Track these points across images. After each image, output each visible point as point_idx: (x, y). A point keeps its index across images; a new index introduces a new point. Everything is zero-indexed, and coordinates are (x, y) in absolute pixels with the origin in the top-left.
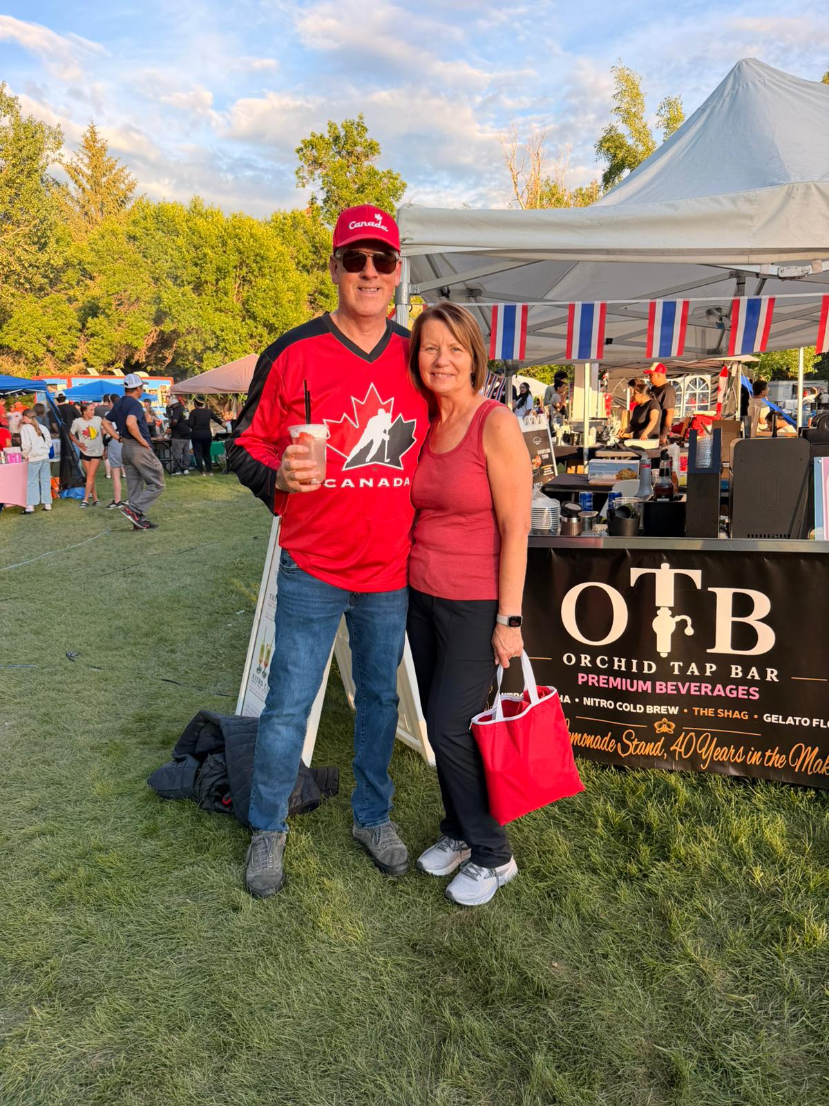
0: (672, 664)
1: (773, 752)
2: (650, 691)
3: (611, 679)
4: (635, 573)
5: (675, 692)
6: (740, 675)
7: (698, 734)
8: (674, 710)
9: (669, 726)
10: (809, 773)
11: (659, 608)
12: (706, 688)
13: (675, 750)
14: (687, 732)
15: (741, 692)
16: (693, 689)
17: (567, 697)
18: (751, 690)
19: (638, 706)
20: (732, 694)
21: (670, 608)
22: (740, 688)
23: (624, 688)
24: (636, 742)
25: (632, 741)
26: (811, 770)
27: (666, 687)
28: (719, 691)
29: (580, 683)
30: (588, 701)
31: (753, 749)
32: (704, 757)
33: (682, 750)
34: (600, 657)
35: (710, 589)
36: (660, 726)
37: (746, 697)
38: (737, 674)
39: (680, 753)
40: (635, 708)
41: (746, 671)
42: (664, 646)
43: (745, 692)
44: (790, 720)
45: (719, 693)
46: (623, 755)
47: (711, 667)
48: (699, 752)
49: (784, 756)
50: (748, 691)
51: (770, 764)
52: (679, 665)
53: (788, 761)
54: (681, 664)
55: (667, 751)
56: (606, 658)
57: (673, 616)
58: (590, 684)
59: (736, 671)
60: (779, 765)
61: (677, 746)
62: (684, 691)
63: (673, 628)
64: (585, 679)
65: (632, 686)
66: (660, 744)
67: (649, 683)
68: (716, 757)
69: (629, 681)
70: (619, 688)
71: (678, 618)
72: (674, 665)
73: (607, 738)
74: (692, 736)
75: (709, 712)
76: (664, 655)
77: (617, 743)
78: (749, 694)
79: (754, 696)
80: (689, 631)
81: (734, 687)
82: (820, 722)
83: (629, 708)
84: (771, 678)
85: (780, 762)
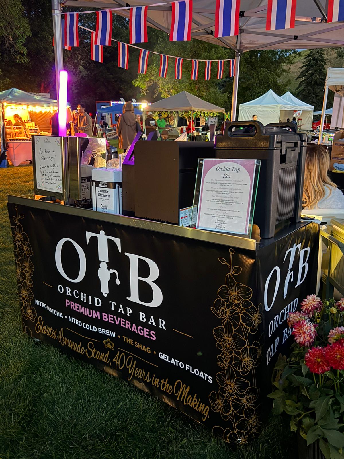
0: (110, 302)
1: (165, 381)
2: (99, 318)
3: (80, 306)
4: (89, 235)
5: (113, 322)
6: (145, 320)
7: (127, 355)
8: (113, 335)
9: (111, 345)
10: (185, 404)
11: (101, 262)
12: (128, 325)
13: (115, 362)
14: (121, 352)
15: (145, 333)
16: (122, 323)
17: (61, 313)
18: (152, 332)
19: (94, 327)
20: (141, 333)
21: (107, 263)
22: (145, 330)
23: (86, 315)
24: (94, 350)
25: (93, 349)
26: (186, 402)
27: (108, 317)
28: (134, 329)
29: (67, 306)
30: (71, 319)
31: (154, 375)
32: (130, 372)
33: (119, 363)
34: (75, 291)
35: (126, 254)
36: (107, 343)
37: (149, 337)
38: (143, 319)
39: (118, 364)
40: (92, 328)
41: (148, 319)
42: (105, 290)
43: (148, 333)
44: (173, 361)
45: (134, 330)
46: (89, 357)
47: (130, 311)
48: (128, 367)
49: (171, 386)
50: (149, 332)
51: (164, 389)
52: (114, 304)
53: (173, 391)
54: (115, 303)
55: (111, 361)
56: (78, 292)
57: (109, 269)
58: (71, 308)
59: (142, 317)
60: (169, 391)
61: (116, 359)
62: (117, 323)
63: (109, 277)
64: (69, 304)
65: (90, 314)
66: (107, 355)
67: (98, 313)
68: (137, 374)
69: (88, 309)
70: (84, 314)
71: (112, 271)
72: (111, 303)
73: (80, 345)
74: (123, 355)
75: (131, 341)
76: (106, 295)
77: (85, 349)
78: (150, 335)
79: (153, 337)
80: (118, 282)
81: (142, 328)
82: (190, 368)
83: (89, 327)
84: (162, 327)
85: (169, 390)
